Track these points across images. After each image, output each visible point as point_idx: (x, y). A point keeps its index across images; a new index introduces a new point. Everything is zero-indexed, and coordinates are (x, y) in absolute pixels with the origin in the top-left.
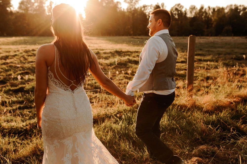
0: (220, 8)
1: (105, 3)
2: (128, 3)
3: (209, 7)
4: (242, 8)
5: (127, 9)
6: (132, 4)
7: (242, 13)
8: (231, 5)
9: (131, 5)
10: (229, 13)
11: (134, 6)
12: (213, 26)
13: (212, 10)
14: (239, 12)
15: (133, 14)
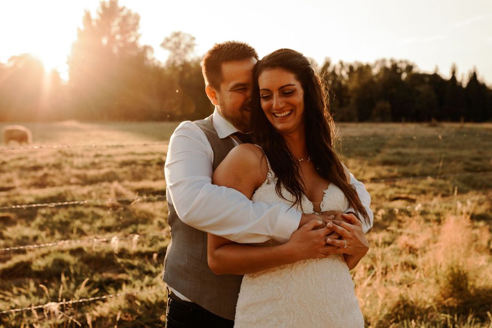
0: (362, 66)
1: (118, 47)
2: (170, 49)
3: (341, 63)
4: (404, 66)
5: (168, 62)
6: (179, 51)
7: (404, 76)
8: (384, 61)
9: (177, 54)
10: (381, 76)
11: (184, 56)
12: (352, 101)
13: (347, 69)
14: (400, 74)
15: (182, 74)
